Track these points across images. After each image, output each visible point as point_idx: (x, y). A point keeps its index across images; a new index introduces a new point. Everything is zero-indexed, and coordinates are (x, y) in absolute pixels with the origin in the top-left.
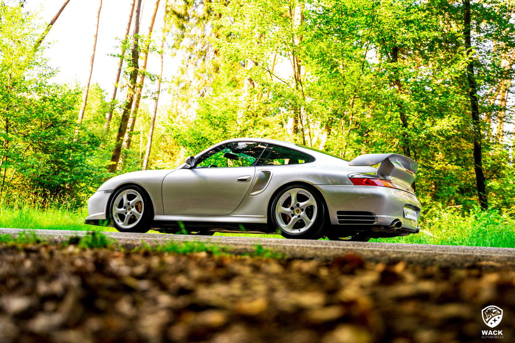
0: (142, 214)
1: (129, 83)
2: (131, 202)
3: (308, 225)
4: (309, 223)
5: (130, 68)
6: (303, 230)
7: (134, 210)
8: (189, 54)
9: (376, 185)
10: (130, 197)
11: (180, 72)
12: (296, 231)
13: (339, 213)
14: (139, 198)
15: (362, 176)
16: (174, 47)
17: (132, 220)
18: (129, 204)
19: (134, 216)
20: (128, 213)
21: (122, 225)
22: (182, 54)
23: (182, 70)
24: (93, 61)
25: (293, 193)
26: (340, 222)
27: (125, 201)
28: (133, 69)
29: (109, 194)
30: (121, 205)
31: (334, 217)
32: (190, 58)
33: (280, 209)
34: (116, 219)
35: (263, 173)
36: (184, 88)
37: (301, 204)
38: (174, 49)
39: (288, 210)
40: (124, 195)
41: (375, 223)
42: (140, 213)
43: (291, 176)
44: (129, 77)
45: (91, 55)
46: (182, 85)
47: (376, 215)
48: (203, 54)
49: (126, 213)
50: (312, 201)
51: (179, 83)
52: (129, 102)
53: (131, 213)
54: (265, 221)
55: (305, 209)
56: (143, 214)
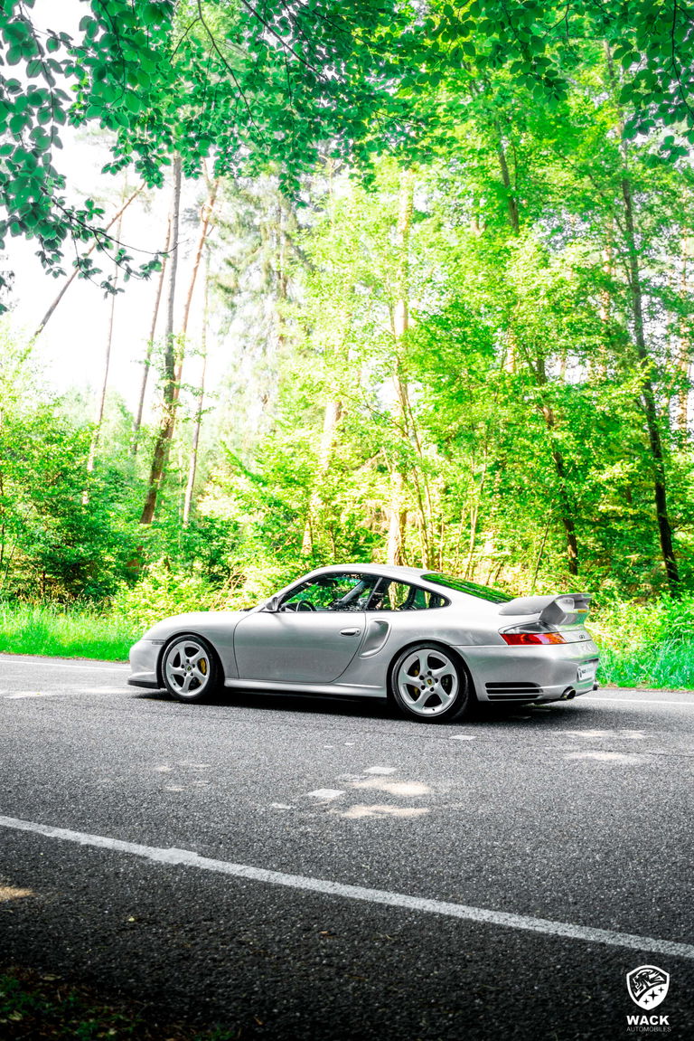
0: (207, 677)
1: (163, 401)
2: (191, 659)
3: (446, 702)
4: (446, 699)
5: (164, 381)
6: (438, 709)
7: (195, 670)
8: (243, 342)
9: (540, 643)
10: (190, 652)
11: (232, 368)
12: (429, 711)
13: (488, 685)
14: (202, 653)
15: (518, 631)
16: (221, 332)
17: (195, 684)
18: (188, 661)
19: (196, 678)
20: (188, 674)
21: (182, 691)
22: (232, 343)
23: (235, 367)
24: (108, 356)
25: (423, 655)
26: (490, 697)
27: (183, 657)
28: (166, 383)
29: (160, 647)
30: (177, 663)
31: (482, 692)
32: (245, 347)
33: (404, 678)
34: (172, 682)
35: (377, 624)
36: (239, 391)
37: (435, 672)
38: (221, 336)
39: (416, 679)
40: (180, 648)
41: (539, 698)
42: (205, 674)
43: (419, 631)
44: (163, 392)
45: (106, 348)
46: (235, 388)
47: (539, 686)
48: (262, 341)
49: (185, 674)
50: (449, 668)
51: (230, 385)
52: (164, 429)
53: (192, 675)
54: (383, 694)
55: (439, 679)
56: (210, 677)
